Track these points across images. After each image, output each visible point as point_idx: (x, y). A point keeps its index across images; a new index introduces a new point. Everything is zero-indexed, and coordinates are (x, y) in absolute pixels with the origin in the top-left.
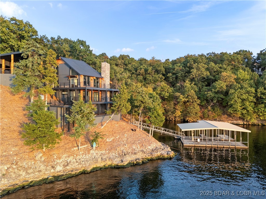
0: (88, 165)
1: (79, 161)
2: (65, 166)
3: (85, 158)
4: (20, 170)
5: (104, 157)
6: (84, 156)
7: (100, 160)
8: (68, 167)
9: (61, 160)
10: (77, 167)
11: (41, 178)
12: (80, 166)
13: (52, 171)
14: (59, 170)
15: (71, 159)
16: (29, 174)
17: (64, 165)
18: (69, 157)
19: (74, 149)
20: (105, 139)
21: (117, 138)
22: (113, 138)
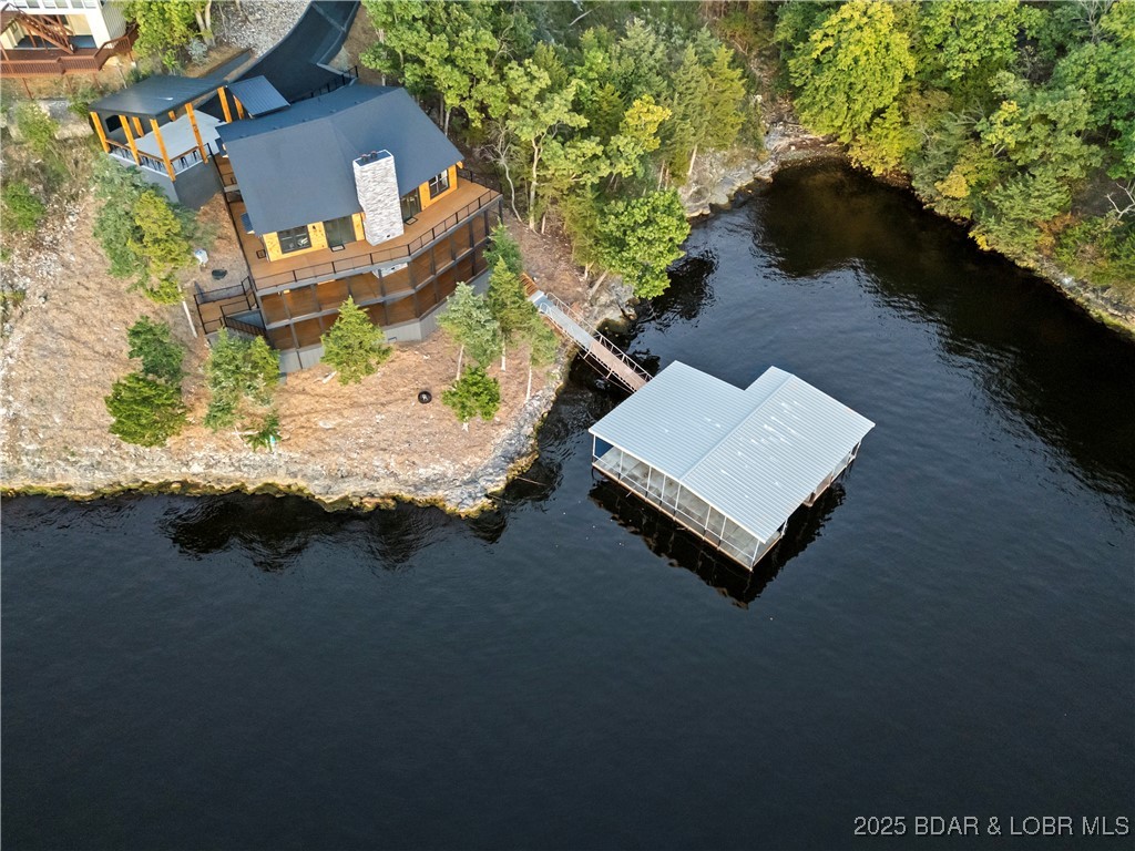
0: (253, 477)
5: (293, 468)
7: (282, 471)
8: (213, 471)
9: (202, 453)
10: (231, 474)
11: (161, 480)
12: (238, 474)
13: (184, 469)
14: (196, 471)
15: (221, 455)
16: (142, 467)
17: (206, 465)
18: (217, 450)
19: (233, 433)
20: (316, 419)
21: (350, 422)
22: (338, 421)
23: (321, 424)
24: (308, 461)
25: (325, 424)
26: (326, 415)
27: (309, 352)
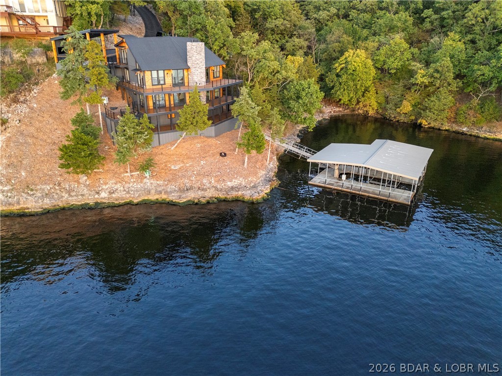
0: (137, 196)
1: (127, 190)
2: (110, 193)
3: (135, 187)
4: (62, 192)
5: (159, 189)
6: (135, 184)
7: (153, 192)
8: (114, 195)
9: (107, 186)
10: (124, 196)
11: (83, 203)
12: (128, 196)
13: (97, 196)
14: (104, 196)
15: (119, 185)
18: (116, 184)
19: (125, 174)
20: (170, 165)
21: (188, 165)
22: (181, 165)
23: (173, 167)
24: (167, 185)
25: (175, 167)
26: (175, 162)
27: (164, 134)
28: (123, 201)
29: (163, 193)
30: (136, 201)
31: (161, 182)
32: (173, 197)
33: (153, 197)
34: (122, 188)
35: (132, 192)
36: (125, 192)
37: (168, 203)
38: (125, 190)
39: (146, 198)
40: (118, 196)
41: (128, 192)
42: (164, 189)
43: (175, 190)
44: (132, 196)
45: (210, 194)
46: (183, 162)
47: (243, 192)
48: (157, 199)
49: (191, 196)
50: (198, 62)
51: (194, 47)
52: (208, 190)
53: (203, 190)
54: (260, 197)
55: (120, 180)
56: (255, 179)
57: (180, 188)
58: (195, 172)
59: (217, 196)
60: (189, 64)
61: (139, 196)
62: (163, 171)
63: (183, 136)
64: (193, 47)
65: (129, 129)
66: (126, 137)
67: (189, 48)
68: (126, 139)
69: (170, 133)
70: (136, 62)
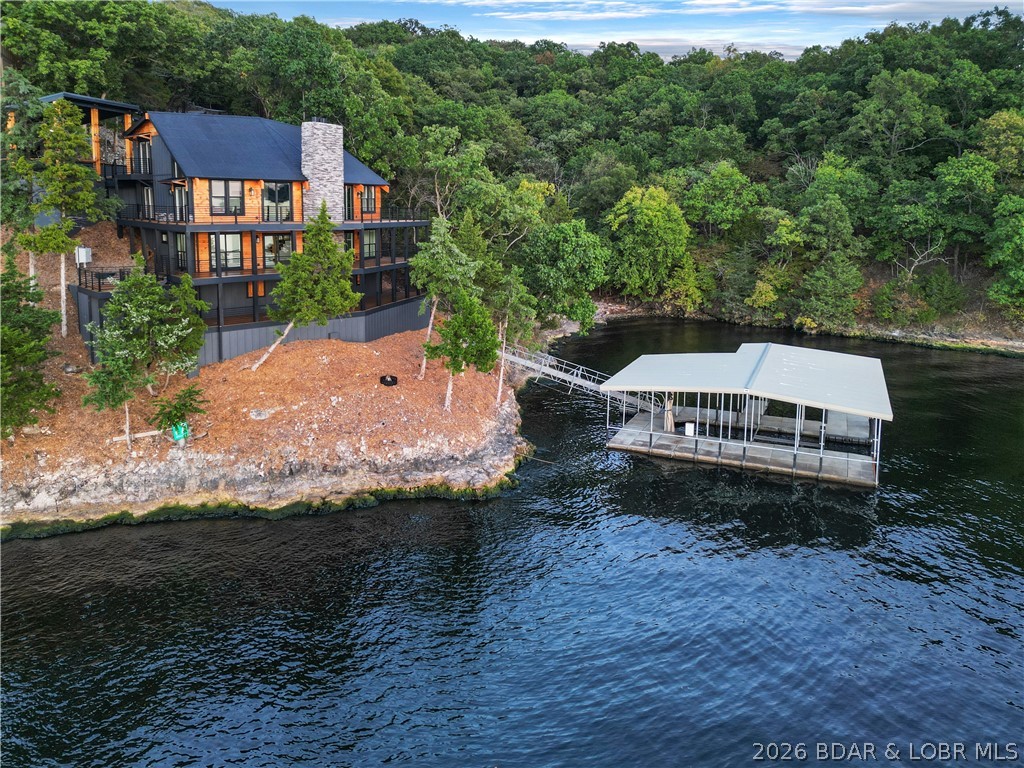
0: (144, 498)
1: (116, 483)
2: (65, 493)
3: (143, 472)
5: (210, 476)
6: (142, 464)
7: (192, 484)
8: (74, 500)
9: (57, 475)
10: (106, 500)
12: (116, 499)
13: (20, 505)
15: (90, 472)
17: (61, 492)
18: (84, 465)
19: (115, 439)
20: (245, 410)
21: (295, 408)
22: (278, 409)
23: (253, 416)
24: (235, 463)
25: (259, 414)
26: (261, 403)
27: (233, 333)
28: (101, 517)
29: (222, 485)
30: (138, 513)
31: (219, 457)
32: (252, 497)
33: (191, 500)
34: (101, 479)
35: (131, 489)
36: (109, 490)
37: (236, 513)
38: (109, 484)
39: (173, 503)
40: (88, 500)
41: (119, 489)
42: (224, 476)
43: (257, 478)
44: (130, 498)
45: (355, 483)
46: (283, 401)
47: (447, 473)
48: (203, 505)
49: (303, 489)
50: (326, 166)
51: (320, 132)
52: (351, 472)
53: (336, 472)
54: (493, 484)
55: (98, 455)
56: (474, 438)
57: (270, 472)
58: (315, 426)
59: (374, 487)
60: (306, 172)
61: (151, 498)
62: (226, 425)
63: (286, 332)
64: (315, 131)
65: (137, 311)
66: (126, 332)
67: (307, 134)
68: (128, 338)
69: (249, 331)
70: (173, 160)
